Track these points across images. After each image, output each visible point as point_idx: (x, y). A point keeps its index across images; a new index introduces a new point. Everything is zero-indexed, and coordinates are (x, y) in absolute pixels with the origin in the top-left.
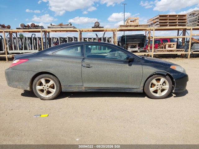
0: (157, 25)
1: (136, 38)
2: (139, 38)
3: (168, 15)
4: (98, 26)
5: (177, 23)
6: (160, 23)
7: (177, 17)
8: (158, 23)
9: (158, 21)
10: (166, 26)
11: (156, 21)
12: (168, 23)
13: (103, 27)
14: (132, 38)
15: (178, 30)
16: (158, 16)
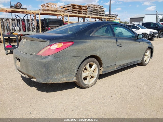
0: (69, 12)
1: (55, 22)
2: (58, 21)
3: (76, 5)
4: (21, 7)
5: (82, 12)
6: (72, 10)
7: (82, 7)
8: (71, 10)
9: (70, 9)
10: (76, 13)
11: (68, 8)
12: (77, 11)
13: (26, 9)
14: (53, 21)
15: (79, 17)
16: (71, 5)
